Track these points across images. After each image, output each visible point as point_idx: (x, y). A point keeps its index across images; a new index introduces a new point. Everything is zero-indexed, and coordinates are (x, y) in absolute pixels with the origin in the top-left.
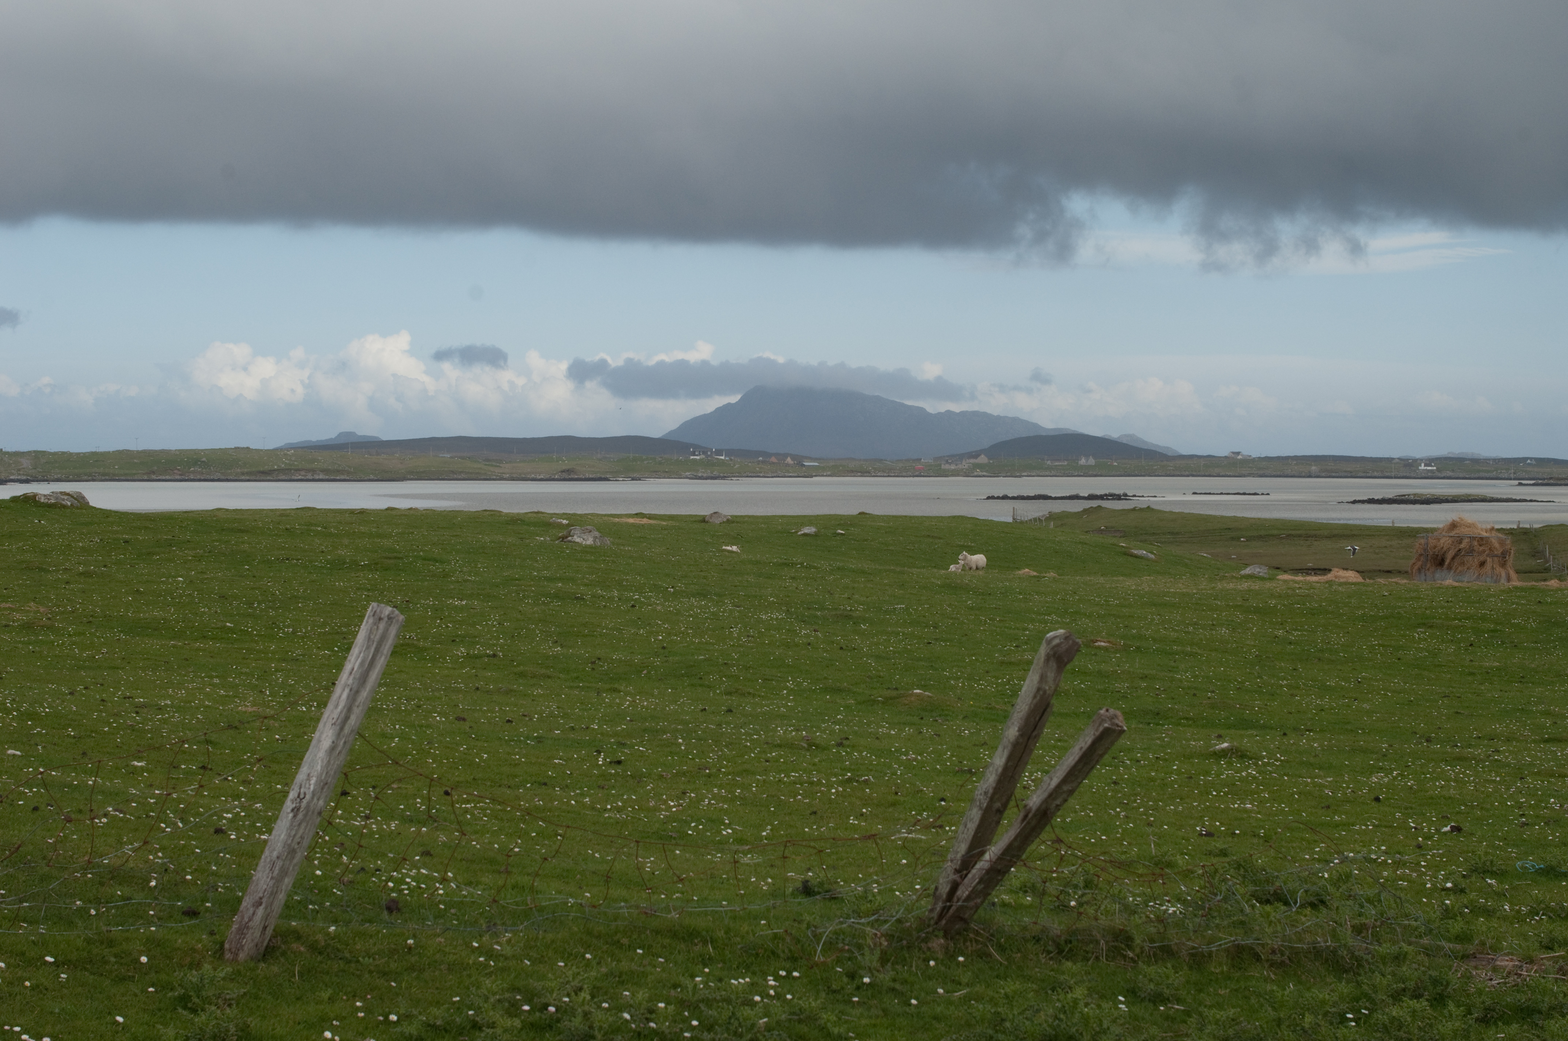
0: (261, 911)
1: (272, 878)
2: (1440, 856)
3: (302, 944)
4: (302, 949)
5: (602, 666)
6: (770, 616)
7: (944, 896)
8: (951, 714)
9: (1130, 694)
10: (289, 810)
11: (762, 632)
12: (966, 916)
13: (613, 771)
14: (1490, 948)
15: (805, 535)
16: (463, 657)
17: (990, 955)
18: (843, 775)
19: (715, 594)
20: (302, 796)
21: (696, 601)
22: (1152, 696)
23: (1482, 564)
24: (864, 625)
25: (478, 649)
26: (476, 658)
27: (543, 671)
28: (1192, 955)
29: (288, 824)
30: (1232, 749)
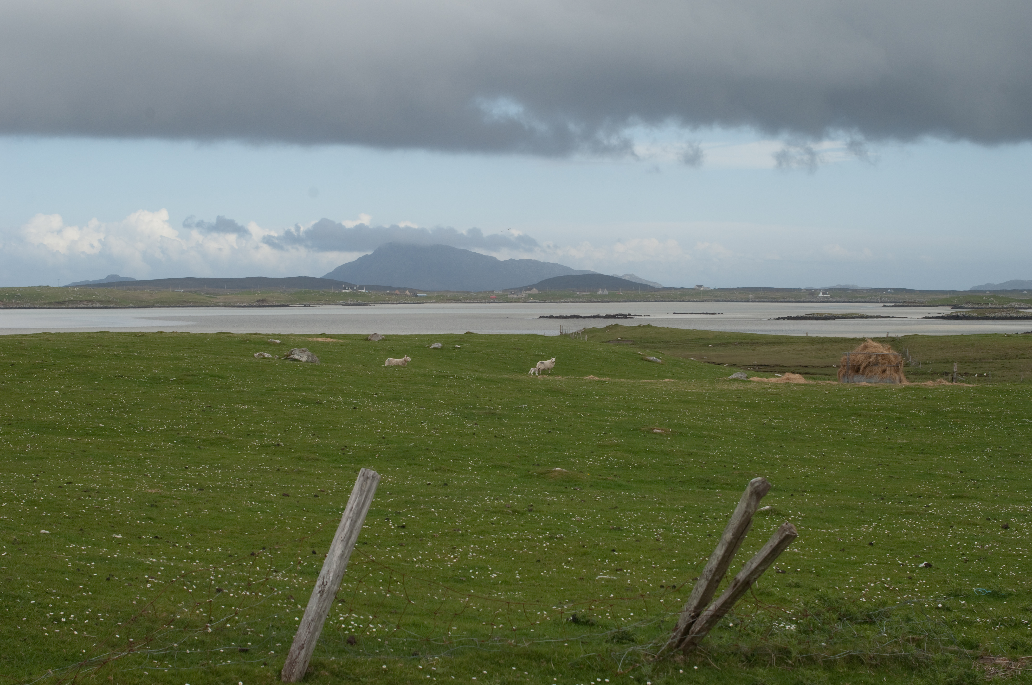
0: (303, 652)
1: (309, 632)
2: (924, 584)
3: (327, 671)
4: (327, 674)
5: (349, 452)
6: (444, 414)
7: (682, 630)
8: (581, 483)
9: (685, 466)
10: (317, 592)
11: (442, 425)
12: (696, 642)
13: (403, 533)
14: (991, 652)
15: (434, 348)
16: (258, 446)
17: (709, 664)
18: (545, 533)
19: (404, 399)
20: (325, 584)
21: (393, 404)
22: (699, 468)
23: (884, 371)
24: (506, 420)
25: (266, 441)
26: (267, 447)
27: (313, 456)
28: (824, 661)
29: (317, 600)
30: (772, 510)
